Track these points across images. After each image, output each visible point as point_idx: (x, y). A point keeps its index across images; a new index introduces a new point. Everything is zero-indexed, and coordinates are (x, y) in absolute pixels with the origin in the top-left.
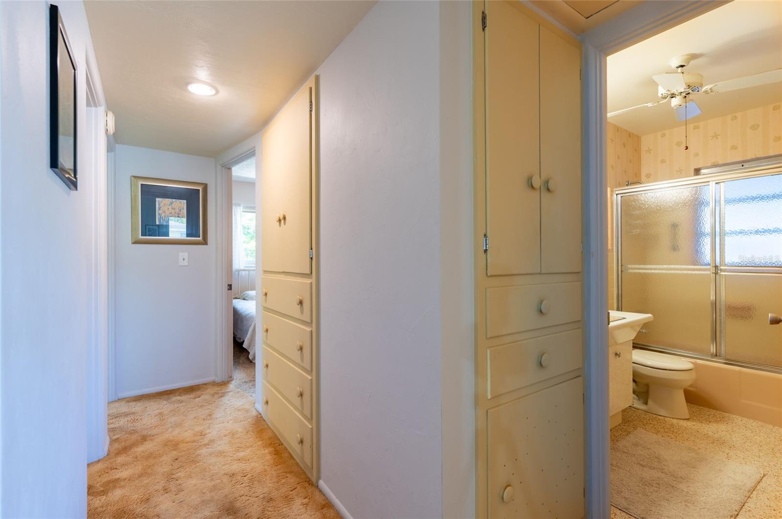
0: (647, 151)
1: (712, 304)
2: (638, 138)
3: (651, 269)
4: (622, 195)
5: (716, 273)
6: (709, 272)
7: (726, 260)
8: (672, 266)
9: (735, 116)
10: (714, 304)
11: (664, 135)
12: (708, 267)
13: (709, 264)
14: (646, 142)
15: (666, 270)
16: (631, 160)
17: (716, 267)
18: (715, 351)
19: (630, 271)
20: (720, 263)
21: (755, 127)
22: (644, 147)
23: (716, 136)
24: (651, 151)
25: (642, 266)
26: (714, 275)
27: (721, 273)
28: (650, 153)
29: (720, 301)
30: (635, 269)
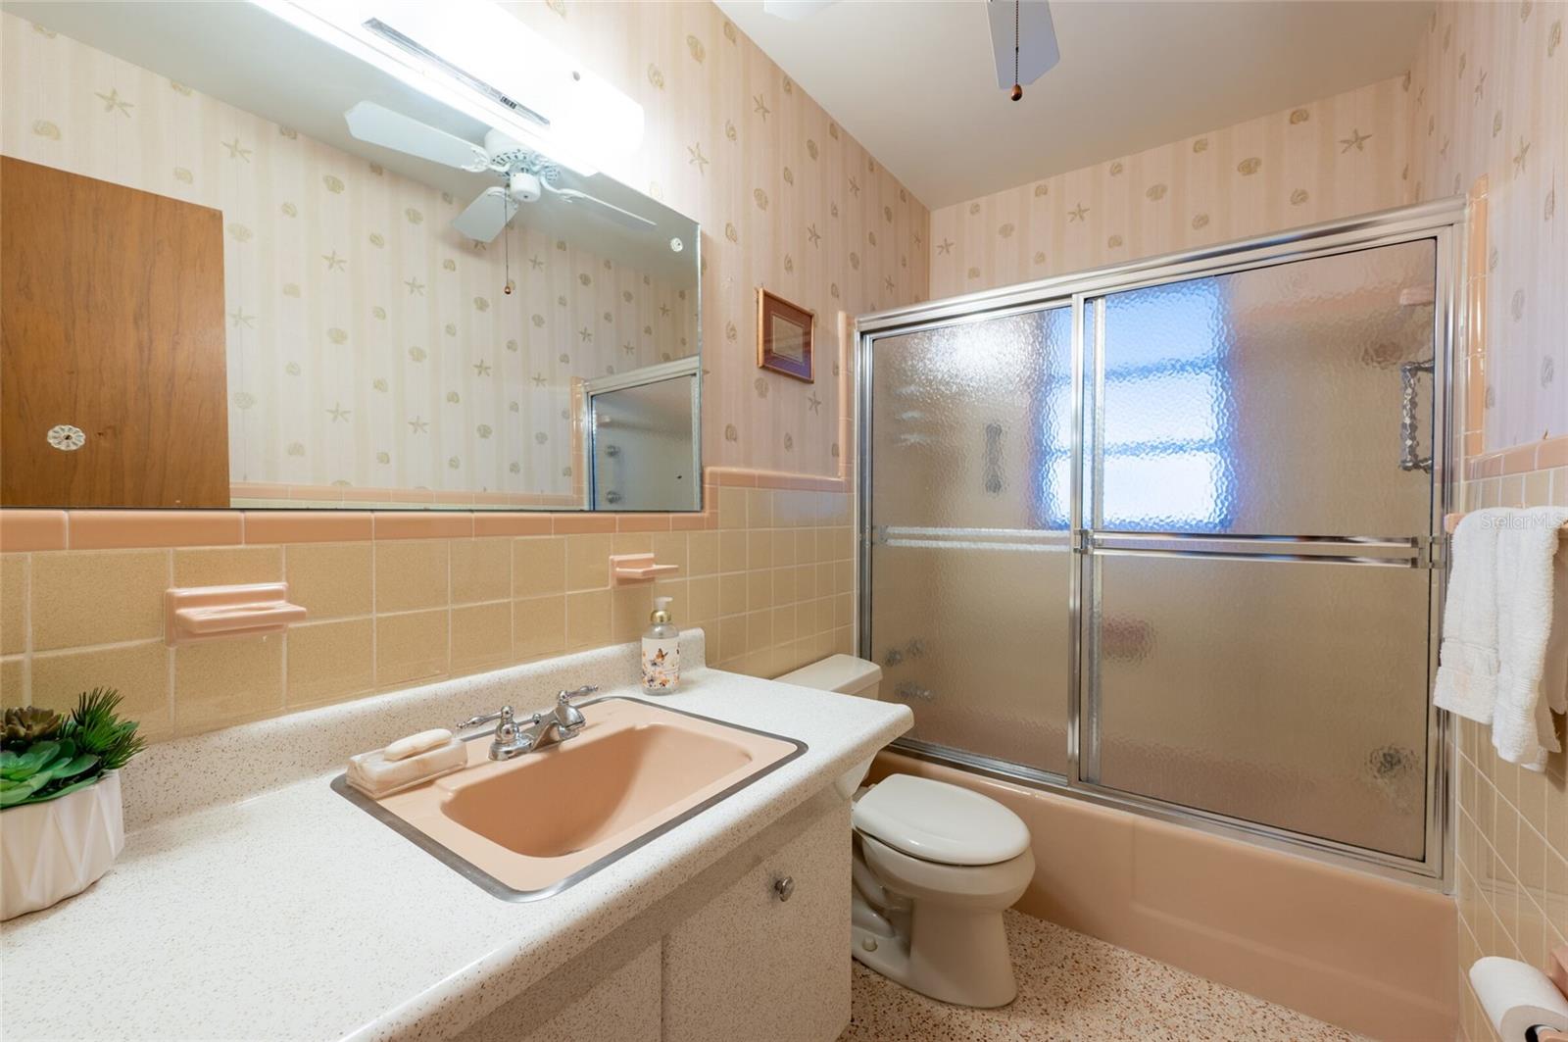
0: (941, 246)
1: (1072, 619)
2: (924, 213)
3: (936, 538)
4: (874, 336)
5: (1082, 551)
6: (1064, 546)
7: (1105, 516)
8: (984, 531)
9: (1120, 165)
10: (1077, 620)
11: (975, 209)
12: (1066, 533)
13: (1067, 527)
14: (942, 222)
15: (969, 541)
16: (904, 260)
17: (1083, 533)
18: (1077, 752)
19: (892, 542)
20: (1093, 524)
21: (1157, 192)
22: (936, 240)
23: (1080, 213)
24: (951, 249)
25: (917, 530)
26: (1078, 555)
27: (1095, 553)
28: (948, 251)
29: (1091, 617)
30: (904, 537)
